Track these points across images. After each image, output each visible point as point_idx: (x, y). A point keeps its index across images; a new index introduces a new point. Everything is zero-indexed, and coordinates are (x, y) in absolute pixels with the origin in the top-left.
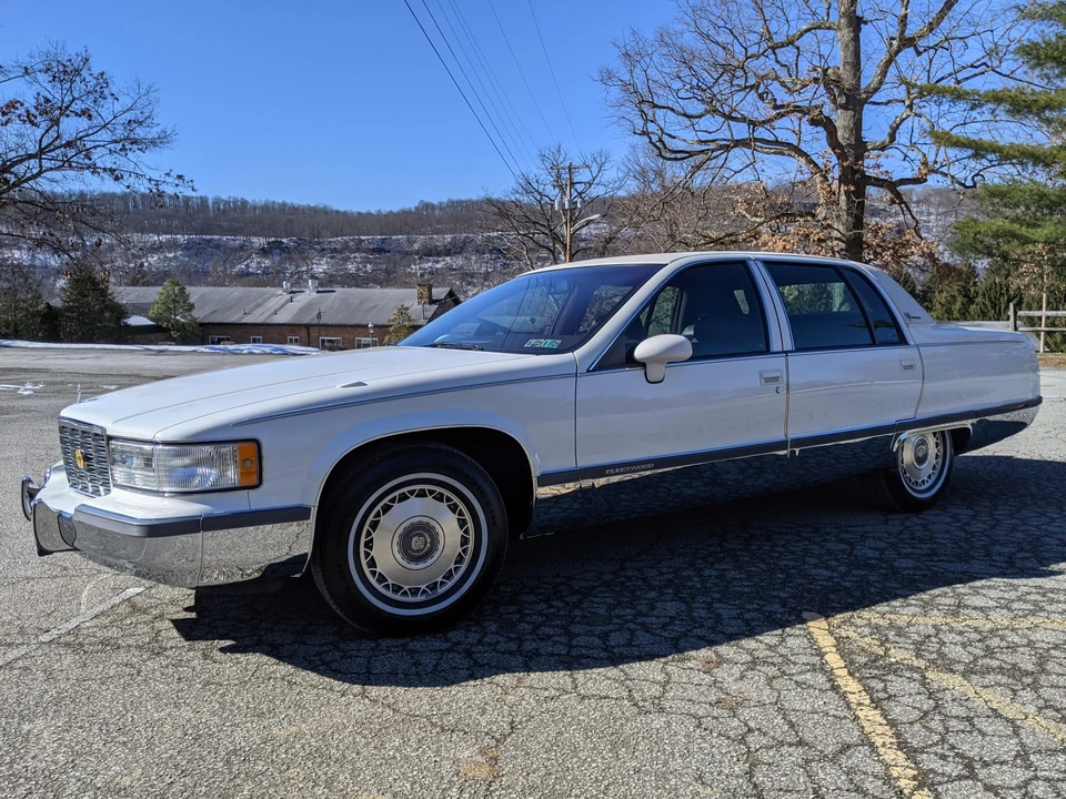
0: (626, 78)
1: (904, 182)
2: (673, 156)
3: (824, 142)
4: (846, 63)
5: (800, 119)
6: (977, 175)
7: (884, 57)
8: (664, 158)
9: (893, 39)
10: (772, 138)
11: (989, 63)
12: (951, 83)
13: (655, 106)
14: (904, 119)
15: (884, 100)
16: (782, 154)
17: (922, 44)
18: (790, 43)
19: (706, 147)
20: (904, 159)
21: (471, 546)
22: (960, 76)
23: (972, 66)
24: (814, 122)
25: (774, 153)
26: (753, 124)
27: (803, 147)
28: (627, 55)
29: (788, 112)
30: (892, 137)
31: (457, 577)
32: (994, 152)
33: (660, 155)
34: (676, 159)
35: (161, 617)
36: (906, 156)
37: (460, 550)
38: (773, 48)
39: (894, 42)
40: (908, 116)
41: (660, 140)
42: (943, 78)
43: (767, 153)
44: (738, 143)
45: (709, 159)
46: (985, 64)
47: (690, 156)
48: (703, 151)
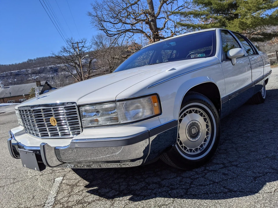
0: (95, 14)
2: (111, 35)
3: (149, 29)
4: (150, 8)
5: (142, 23)
7: (159, 6)
8: (108, 36)
10: (136, 29)
11: (186, 6)
12: (177, 10)
15: (160, 18)
16: (138, 33)
17: (168, 2)
18: (136, 3)
19: (119, 32)
21: (210, 127)
22: (180, 9)
23: (181, 6)
24: (147, 23)
25: (136, 33)
26: (132, 25)
27: (143, 30)
29: (140, 21)
30: (165, 26)
31: (208, 140)
32: (192, 27)
33: (107, 35)
36: (166, 32)
37: (207, 130)
38: (131, 6)
39: (162, 2)
40: (168, 20)
41: (106, 31)
42: (175, 10)
43: (135, 33)
44: (128, 30)
45: (120, 35)
46: (184, 6)
47: (115, 35)
48: (118, 34)
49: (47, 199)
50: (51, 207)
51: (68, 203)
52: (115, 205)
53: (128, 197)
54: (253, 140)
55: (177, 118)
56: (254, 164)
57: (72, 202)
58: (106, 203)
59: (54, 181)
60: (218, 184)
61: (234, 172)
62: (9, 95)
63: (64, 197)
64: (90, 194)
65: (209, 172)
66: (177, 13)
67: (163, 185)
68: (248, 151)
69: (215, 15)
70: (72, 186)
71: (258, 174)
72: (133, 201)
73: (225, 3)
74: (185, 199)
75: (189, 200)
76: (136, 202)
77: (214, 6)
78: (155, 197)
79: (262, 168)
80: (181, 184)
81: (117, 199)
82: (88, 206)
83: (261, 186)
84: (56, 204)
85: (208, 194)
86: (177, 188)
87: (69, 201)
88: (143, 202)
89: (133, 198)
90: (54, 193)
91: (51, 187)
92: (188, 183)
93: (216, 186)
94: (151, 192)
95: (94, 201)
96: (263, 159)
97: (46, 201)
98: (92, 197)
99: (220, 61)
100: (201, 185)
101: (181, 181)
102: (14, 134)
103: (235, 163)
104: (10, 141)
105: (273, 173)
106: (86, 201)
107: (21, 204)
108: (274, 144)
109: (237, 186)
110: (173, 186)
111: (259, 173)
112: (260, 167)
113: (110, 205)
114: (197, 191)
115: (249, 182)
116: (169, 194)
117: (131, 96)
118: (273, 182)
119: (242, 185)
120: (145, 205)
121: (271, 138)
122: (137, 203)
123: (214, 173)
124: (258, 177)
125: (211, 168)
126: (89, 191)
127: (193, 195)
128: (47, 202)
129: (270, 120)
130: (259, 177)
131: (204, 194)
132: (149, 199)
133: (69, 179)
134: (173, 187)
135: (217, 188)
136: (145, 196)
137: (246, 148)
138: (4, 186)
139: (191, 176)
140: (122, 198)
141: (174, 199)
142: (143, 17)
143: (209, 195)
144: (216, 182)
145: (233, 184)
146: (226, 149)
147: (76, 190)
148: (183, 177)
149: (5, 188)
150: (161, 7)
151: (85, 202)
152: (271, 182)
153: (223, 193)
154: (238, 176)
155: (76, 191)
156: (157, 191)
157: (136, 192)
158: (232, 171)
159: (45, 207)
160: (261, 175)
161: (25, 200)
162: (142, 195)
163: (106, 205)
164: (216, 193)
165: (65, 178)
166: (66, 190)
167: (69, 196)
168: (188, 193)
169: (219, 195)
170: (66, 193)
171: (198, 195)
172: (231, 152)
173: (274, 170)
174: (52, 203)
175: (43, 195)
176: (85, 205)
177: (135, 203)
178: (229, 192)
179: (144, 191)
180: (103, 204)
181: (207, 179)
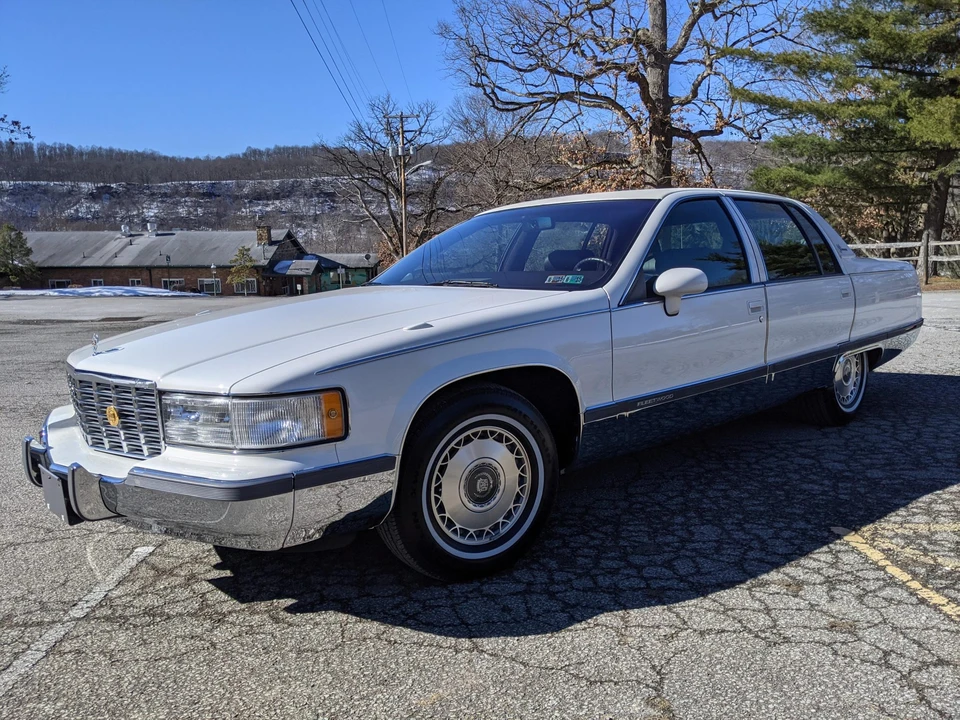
0: (463, 32)
1: (703, 133)
2: (506, 107)
3: (637, 96)
4: (654, 26)
5: (617, 75)
6: (762, 128)
7: (686, 20)
8: (497, 108)
9: (696, 5)
10: (592, 92)
11: (778, 29)
12: (744, 45)
13: (491, 60)
14: (705, 77)
16: (600, 106)
17: (719, 11)
18: (605, 5)
19: (534, 100)
20: (700, 114)
22: (754, 39)
23: (763, 31)
24: (631, 78)
25: (594, 106)
26: (578, 78)
27: (619, 101)
28: (463, 10)
29: (610, 68)
30: (695, 93)
31: (517, 516)
32: (785, 107)
33: (494, 106)
34: (508, 110)
35: (192, 578)
36: (702, 111)
38: (590, 10)
39: (696, 8)
40: (709, 75)
41: (493, 92)
42: (738, 41)
43: (587, 106)
44: (568, 96)
45: (537, 111)
46: (773, 29)
47: (520, 108)
48: (532, 103)
49: (90, 591)
50: (88, 610)
51: (125, 607)
55: (397, 450)
59: (131, 553)
62: (165, 263)
63: (126, 595)
65: (478, 598)
66: (742, 54)
69: (876, 74)
70: (160, 573)
73: (915, 37)
77: (874, 44)
82: (162, 622)
84: (102, 606)
87: (131, 606)
90: (111, 582)
91: (115, 565)
95: (181, 615)
96: (634, 590)
97: (84, 596)
99: (614, 304)
101: (397, 607)
102: (51, 423)
103: (557, 588)
104: (27, 444)
123: (485, 602)
125: (492, 588)
128: (86, 598)
129: (786, 487)
133: (167, 556)
138: (19, 544)
139: (429, 600)
142: (624, 54)
146: (580, 548)
147: (162, 582)
148: (411, 599)
149: (19, 550)
150: (692, 25)
151: (162, 614)
155: (160, 586)
158: (530, 605)
159: (76, 608)
161: (44, 586)
163: (198, 628)
165: (158, 550)
166: (142, 578)
167: (139, 595)
170: (137, 586)
174: (93, 604)
176: (159, 619)
181: (456, 612)
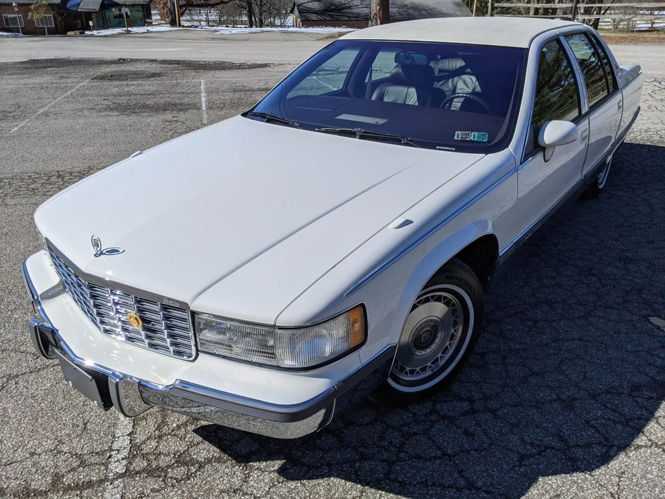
21: (460, 326)
31: (451, 351)
37: (452, 331)
49: (114, 436)
50: (124, 462)
52: (252, 483)
53: (278, 464)
54: (545, 334)
55: (396, 339)
56: (529, 416)
57: (167, 456)
58: (234, 474)
60: (450, 460)
61: (486, 433)
63: (148, 439)
64: (200, 439)
65: (439, 421)
67: (346, 443)
68: (527, 369)
71: (529, 447)
72: (287, 478)
74: (384, 493)
75: (391, 495)
76: (292, 480)
78: (329, 476)
79: (541, 432)
80: (381, 447)
81: (254, 464)
82: (198, 473)
83: (527, 484)
84: (134, 456)
85: (427, 486)
86: (372, 458)
87: (160, 454)
88: (304, 485)
89: (286, 469)
90: (126, 422)
92: (395, 446)
93: (446, 465)
94: (322, 458)
95: (209, 461)
96: (550, 402)
97: (112, 443)
98: (206, 450)
99: (518, 163)
100: (418, 457)
101: (382, 438)
102: (39, 294)
103: (492, 404)
105: (558, 450)
106: (194, 457)
107: (63, 443)
108: (583, 359)
109: (485, 474)
110: (365, 447)
111: (531, 444)
112: (537, 427)
113: (241, 479)
114: (408, 472)
115: (507, 468)
116: (356, 472)
117: (307, 322)
118: (550, 477)
119: (493, 473)
120: (307, 495)
121: (580, 339)
122: (292, 484)
123: (448, 426)
124: (527, 455)
125: (445, 408)
126: (198, 428)
127: (400, 483)
128: (115, 446)
129: (595, 272)
130: (530, 456)
131: (421, 483)
132: (317, 478)
134: (366, 451)
135: (446, 470)
136: (309, 468)
137: (525, 360)
139: (404, 426)
140: (264, 463)
141: (364, 486)
143: (430, 488)
144: (447, 454)
145: (478, 468)
146: (484, 354)
147: (171, 419)
148: (388, 426)
149: (21, 383)
151: (192, 462)
152: (548, 475)
153: (455, 490)
154: (491, 445)
155: (172, 424)
156: (333, 457)
157: (293, 452)
158: (484, 427)
159: (113, 460)
160: (534, 451)
161: (68, 432)
162: (303, 465)
163: (233, 478)
164: (443, 486)
167: (160, 437)
168: (392, 476)
169: (447, 492)
170: (152, 426)
171: (410, 484)
172: (491, 366)
173: (563, 441)
174: (125, 453)
175: (104, 421)
176: (193, 469)
177: (289, 485)
178: (466, 488)
179: (308, 452)
180: (227, 474)
181: (432, 440)
